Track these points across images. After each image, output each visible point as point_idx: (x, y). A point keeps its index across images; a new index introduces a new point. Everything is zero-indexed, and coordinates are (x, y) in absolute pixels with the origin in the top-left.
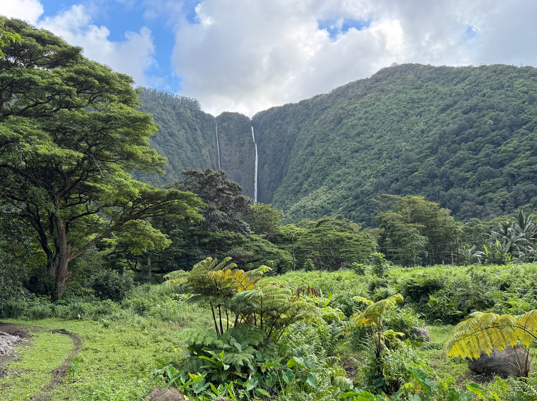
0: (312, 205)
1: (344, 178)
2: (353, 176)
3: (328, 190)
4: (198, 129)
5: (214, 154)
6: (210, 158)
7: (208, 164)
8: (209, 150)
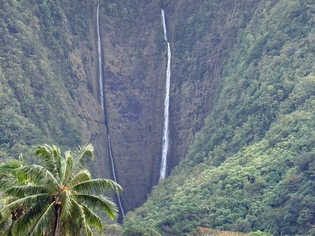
0: (238, 174)
1: (295, 129)
2: (309, 125)
3: (267, 148)
4: (64, 15)
5: (91, 61)
6: (84, 68)
7: (81, 80)
8: (83, 54)
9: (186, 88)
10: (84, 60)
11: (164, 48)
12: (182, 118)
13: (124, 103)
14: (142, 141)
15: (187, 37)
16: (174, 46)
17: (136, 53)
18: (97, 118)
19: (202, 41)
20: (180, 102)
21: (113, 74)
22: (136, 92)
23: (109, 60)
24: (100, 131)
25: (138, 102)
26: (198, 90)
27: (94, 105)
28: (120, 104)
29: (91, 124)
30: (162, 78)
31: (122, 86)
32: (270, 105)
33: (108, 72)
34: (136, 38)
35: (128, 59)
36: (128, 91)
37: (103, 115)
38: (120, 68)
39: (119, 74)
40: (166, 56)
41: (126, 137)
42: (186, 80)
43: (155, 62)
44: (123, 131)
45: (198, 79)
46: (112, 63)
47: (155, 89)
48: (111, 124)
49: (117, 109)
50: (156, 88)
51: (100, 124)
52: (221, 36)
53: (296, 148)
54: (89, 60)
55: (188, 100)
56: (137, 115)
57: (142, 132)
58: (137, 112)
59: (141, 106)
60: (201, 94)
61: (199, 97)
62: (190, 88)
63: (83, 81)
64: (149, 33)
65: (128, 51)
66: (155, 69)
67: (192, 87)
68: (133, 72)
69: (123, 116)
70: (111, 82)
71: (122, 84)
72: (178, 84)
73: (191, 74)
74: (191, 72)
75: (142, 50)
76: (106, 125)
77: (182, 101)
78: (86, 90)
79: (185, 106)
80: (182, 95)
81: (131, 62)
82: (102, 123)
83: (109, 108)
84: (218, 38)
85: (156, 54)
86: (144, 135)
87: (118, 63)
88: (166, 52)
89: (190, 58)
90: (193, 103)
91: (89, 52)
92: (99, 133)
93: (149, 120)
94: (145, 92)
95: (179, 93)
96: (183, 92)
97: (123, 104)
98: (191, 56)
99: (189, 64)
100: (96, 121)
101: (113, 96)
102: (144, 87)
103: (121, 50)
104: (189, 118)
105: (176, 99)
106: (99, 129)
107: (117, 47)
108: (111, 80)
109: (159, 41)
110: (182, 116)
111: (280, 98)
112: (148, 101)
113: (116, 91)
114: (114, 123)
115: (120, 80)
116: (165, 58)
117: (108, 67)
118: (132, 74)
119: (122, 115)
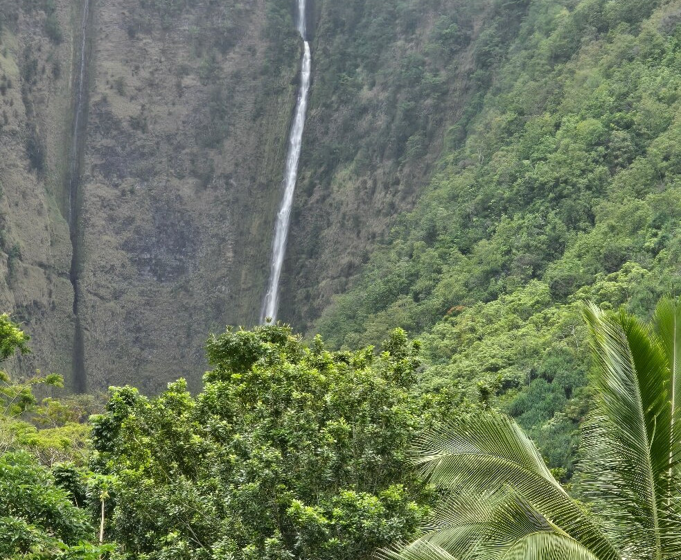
5: (51, 75)
6: (23, 92)
7: (6, 128)
8: (29, 49)
9: (345, 185)
10: (29, 71)
11: (293, 56)
12: (324, 279)
13: (145, 219)
14: (188, 345)
15: (366, 26)
16: (325, 51)
17: (200, 63)
18: (44, 254)
19: (412, 40)
20: (321, 229)
21: (117, 124)
22: (187, 188)
23: (110, 79)
24: (50, 297)
25: (187, 218)
26: (383, 193)
27: (40, 213)
28: (130, 221)
29: (22, 269)
30: (274, 151)
31: (143, 164)
32: (581, 181)
33: (100, 115)
34: (207, 17)
35: (172, 80)
36: (158, 182)
37: (66, 247)
38: (143, 106)
39: (137, 124)
40: (297, 81)
41: (139, 330)
42: (349, 159)
43: (258, 96)
44: (130, 306)
45: (389, 158)
46: (120, 87)
47: (248, 183)
48: (93, 279)
49: (117, 233)
50: (253, 179)
51: (54, 277)
52: (476, 28)
53: (642, 300)
54: (43, 71)
55: (349, 224)
56: (180, 260)
57: (191, 315)
58: (181, 253)
59: (197, 232)
60: (392, 205)
61: (386, 215)
62: (358, 183)
63: (13, 134)
64: (248, 7)
65: (175, 55)
66: (254, 119)
67: (365, 182)
68: (184, 122)
69: (133, 261)
70: (108, 148)
71: (143, 155)
72: (322, 169)
73: (367, 139)
74: (367, 133)
75: (219, 57)
76: (74, 282)
77: (329, 224)
78: (19, 163)
79: (336, 243)
80: (331, 205)
81: (180, 89)
82: (61, 275)
83: (90, 229)
84: (463, 31)
85: (262, 73)
86: (195, 326)
87: (139, 90)
88: (295, 70)
89: (370, 89)
90: (363, 233)
91: (47, 46)
92: (45, 303)
93: (219, 279)
94: (215, 188)
95: (324, 198)
96: (337, 196)
97: (138, 223)
98: (373, 85)
99: (364, 110)
100: (41, 265)
101: (108, 192)
102: (212, 171)
103: (154, 50)
104: (344, 279)
105: (312, 216)
106: (46, 290)
107: (141, 40)
108: (108, 142)
109: (279, 32)
110: (324, 274)
111: (617, 157)
112: (222, 217)
113: (121, 177)
114: (102, 279)
115: (139, 143)
116: (290, 88)
117: (104, 100)
118: (178, 129)
119: (130, 255)
